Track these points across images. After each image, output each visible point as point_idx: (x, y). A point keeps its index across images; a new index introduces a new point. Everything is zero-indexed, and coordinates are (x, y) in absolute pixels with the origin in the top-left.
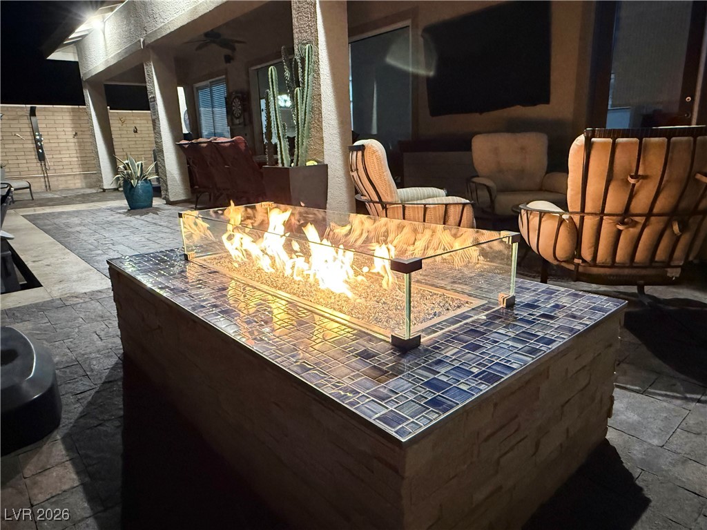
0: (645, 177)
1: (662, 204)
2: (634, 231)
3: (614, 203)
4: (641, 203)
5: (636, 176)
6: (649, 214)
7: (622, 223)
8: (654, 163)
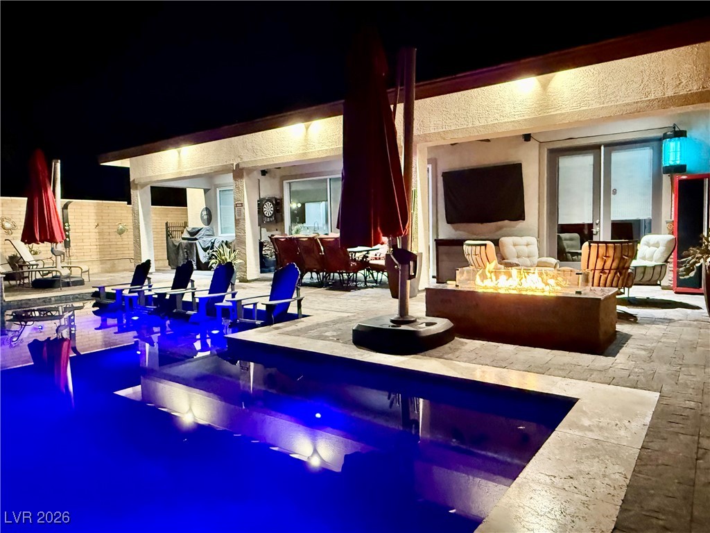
0: (608, 257)
1: (615, 265)
2: (606, 276)
3: (599, 266)
4: (608, 265)
5: (606, 256)
6: (610, 269)
7: (601, 272)
8: (611, 252)
